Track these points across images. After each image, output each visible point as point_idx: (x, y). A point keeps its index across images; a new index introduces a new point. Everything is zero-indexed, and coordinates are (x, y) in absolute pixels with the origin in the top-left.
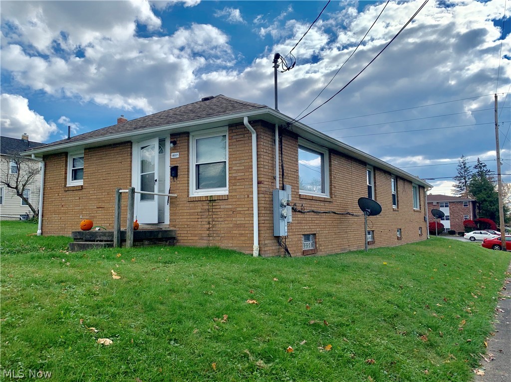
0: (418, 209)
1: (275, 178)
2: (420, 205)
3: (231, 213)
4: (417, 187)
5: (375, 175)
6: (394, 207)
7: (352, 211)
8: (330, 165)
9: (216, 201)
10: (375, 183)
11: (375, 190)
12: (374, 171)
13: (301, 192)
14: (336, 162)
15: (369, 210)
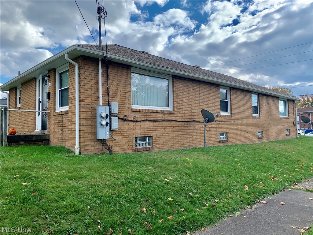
0: (287, 116)
1: (98, 97)
2: (289, 114)
3: (69, 123)
4: (287, 101)
5: (230, 93)
6: (257, 115)
7: (199, 119)
8: (173, 88)
9: (64, 115)
10: (231, 99)
11: (231, 104)
12: (230, 90)
13: (133, 107)
14: (179, 85)
15: (207, 119)
